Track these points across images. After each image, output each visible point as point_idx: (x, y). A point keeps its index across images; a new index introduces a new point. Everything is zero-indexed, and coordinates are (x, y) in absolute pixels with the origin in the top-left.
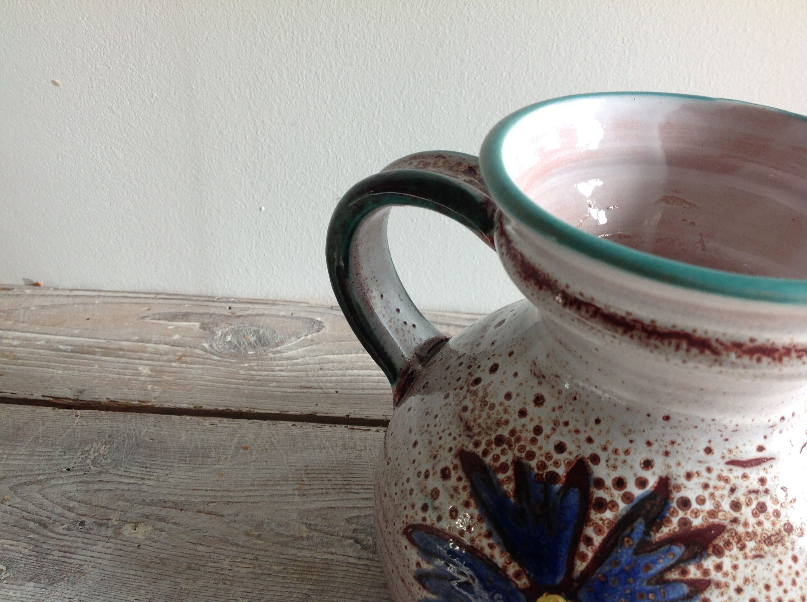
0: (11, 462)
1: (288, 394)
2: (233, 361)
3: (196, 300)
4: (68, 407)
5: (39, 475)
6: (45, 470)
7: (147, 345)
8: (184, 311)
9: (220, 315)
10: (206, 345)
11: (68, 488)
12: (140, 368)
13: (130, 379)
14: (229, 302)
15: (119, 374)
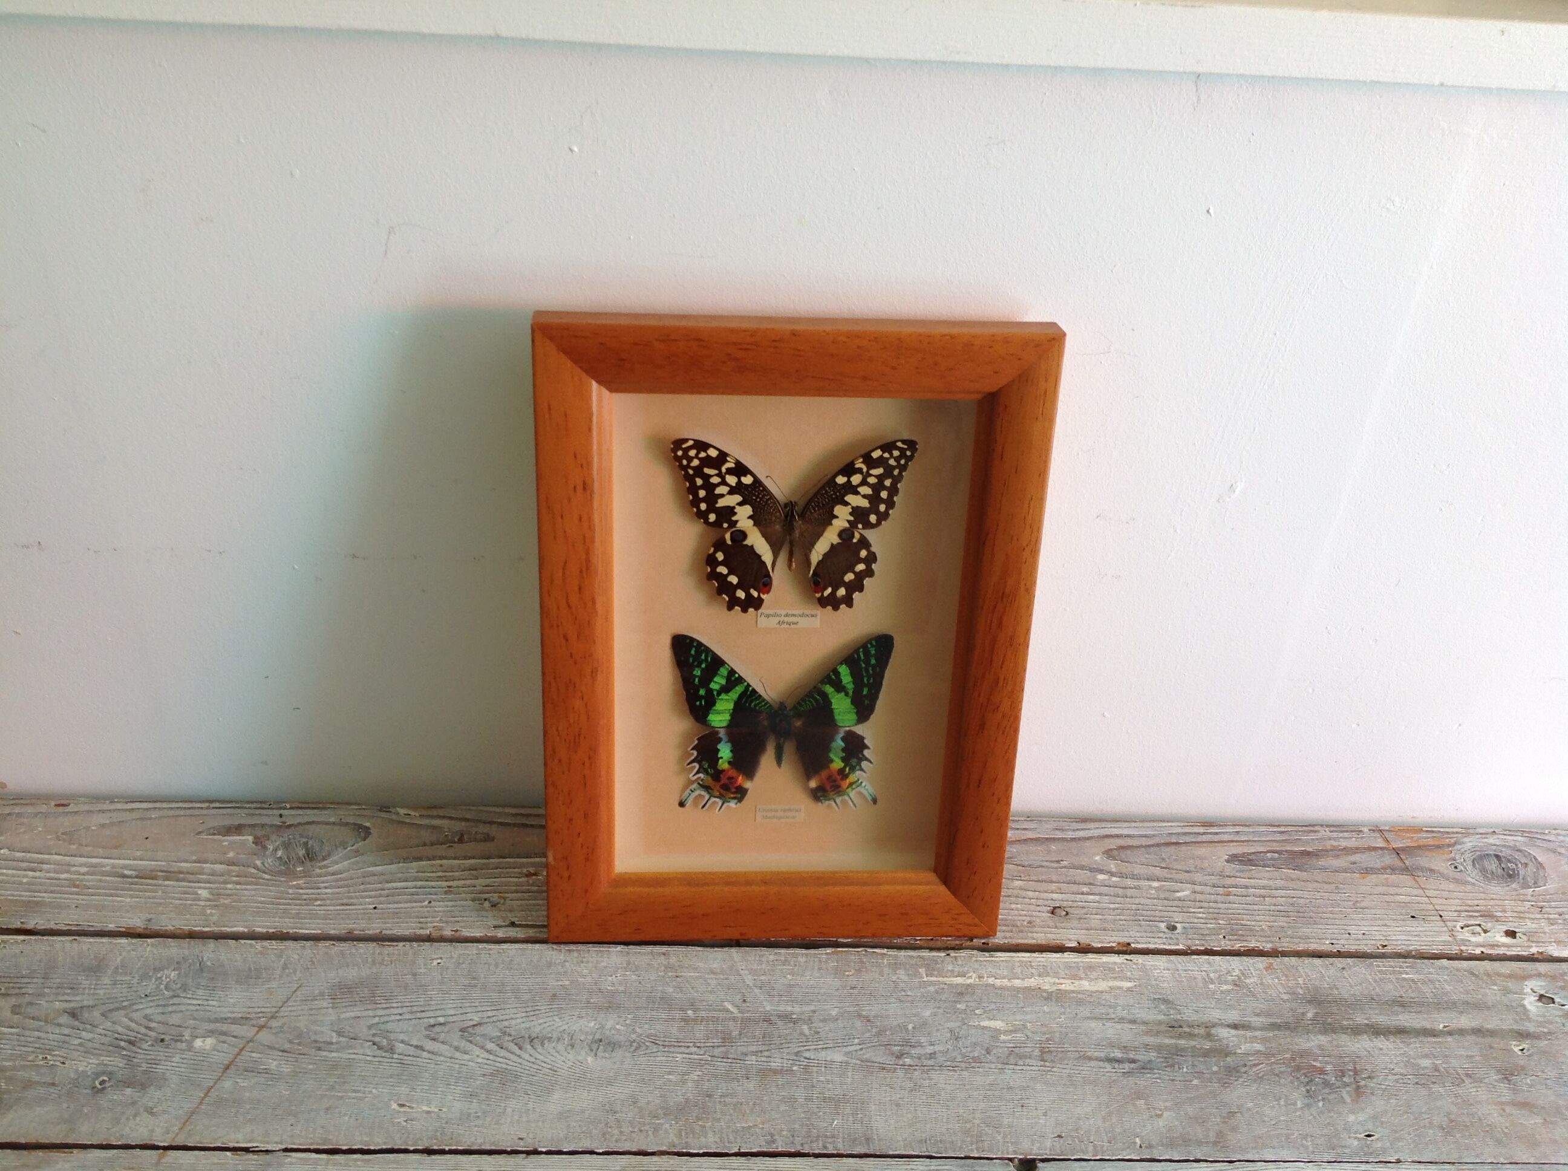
0: (98, 991)
1: (329, 912)
2: (283, 879)
3: (249, 808)
4: (140, 936)
5: (123, 1001)
6: (126, 997)
7: (204, 865)
8: (237, 823)
9: (271, 826)
10: (258, 863)
11: (149, 1011)
12: (200, 892)
13: (191, 905)
14: (281, 808)
15: (180, 899)
